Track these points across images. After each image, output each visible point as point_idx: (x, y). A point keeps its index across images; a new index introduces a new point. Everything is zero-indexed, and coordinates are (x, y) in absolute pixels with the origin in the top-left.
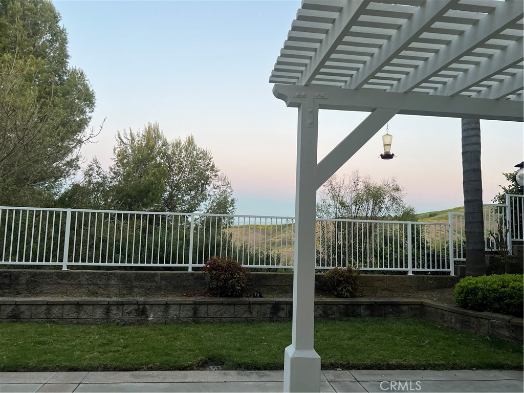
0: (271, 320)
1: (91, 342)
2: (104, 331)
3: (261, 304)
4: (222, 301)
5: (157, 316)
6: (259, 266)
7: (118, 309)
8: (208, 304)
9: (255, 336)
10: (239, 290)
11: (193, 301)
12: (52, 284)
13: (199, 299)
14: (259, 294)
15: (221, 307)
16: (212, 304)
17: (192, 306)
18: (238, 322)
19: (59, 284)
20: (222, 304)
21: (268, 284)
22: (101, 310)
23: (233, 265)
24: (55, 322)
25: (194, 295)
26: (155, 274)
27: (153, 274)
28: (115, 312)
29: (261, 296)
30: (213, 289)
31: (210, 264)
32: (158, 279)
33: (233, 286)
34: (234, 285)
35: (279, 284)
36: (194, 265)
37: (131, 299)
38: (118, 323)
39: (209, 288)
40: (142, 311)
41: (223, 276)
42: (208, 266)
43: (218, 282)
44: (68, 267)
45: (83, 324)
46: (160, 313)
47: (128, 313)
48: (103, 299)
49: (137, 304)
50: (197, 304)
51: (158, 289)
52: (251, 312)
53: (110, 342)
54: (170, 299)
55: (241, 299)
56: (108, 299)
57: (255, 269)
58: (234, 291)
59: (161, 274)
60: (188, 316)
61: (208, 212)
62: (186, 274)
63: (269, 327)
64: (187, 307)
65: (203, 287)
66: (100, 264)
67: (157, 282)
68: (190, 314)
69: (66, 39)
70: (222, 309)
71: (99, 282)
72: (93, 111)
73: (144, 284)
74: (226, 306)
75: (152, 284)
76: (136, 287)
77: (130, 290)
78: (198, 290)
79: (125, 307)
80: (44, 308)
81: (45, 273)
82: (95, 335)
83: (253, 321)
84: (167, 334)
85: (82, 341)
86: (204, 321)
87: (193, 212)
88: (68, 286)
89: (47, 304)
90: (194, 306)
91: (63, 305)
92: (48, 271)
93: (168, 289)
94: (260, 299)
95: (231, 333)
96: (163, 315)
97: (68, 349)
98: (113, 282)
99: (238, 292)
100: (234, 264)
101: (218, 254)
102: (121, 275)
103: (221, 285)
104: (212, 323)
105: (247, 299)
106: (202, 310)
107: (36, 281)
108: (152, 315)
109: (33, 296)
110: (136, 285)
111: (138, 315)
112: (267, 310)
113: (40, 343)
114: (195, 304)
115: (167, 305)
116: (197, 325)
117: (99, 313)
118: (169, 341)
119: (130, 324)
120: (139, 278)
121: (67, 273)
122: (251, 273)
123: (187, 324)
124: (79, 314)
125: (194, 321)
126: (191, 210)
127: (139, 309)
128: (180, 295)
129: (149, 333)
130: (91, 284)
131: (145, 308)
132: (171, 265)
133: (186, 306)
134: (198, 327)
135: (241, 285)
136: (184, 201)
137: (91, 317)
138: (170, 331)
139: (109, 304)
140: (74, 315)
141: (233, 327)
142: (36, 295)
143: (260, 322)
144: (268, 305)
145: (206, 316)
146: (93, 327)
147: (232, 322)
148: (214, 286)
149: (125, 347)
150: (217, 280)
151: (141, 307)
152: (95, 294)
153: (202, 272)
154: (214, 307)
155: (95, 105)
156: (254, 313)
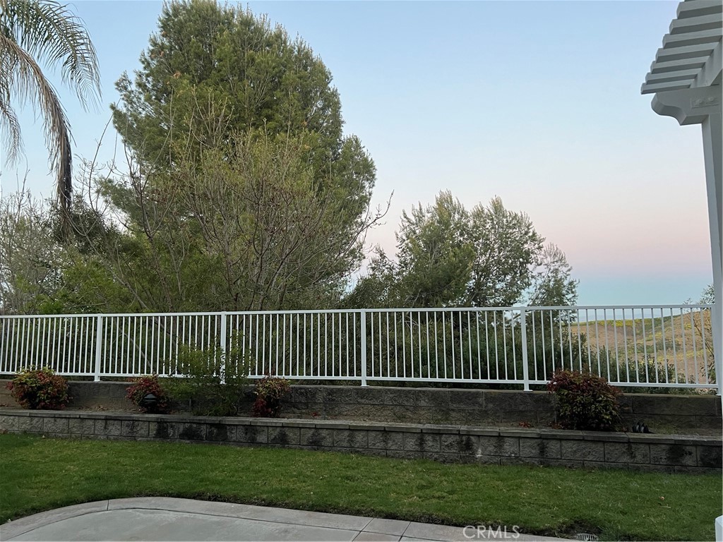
0: (669, 470)
1: (407, 482)
2: (420, 469)
3: (649, 444)
4: (583, 436)
5: (487, 453)
6: (638, 384)
7: (434, 440)
8: (561, 439)
9: (646, 493)
10: (608, 420)
11: (539, 434)
12: (351, 404)
13: (547, 431)
14: (643, 428)
15: (583, 445)
16: (566, 440)
17: (536, 440)
18: (612, 469)
19: (359, 403)
20: (583, 440)
21: (656, 412)
22: (414, 441)
23: (595, 382)
24: (360, 452)
25: (537, 425)
26: (477, 393)
27: (474, 393)
28: (431, 444)
29: (646, 431)
30: (564, 417)
31: (557, 380)
32: (481, 400)
33: (598, 415)
34: (600, 412)
35: (676, 413)
36: (532, 382)
37: (450, 427)
38: (436, 459)
39: (558, 416)
40: (466, 444)
41: (579, 399)
42: (555, 383)
43: (572, 408)
44: (369, 382)
45: (392, 457)
46: (491, 448)
47: (447, 446)
48: (414, 426)
49: (459, 433)
50: (544, 439)
51: (484, 414)
52: (632, 456)
53: (430, 485)
54: (503, 429)
55: (613, 434)
56: (420, 426)
57: (630, 389)
58: (601, 420)
59: (486, 393)
60: (531, 455)
61: (534, 304)
62: (521, 394)
63: (667, 480)
64: (529, 442)
65: (549, 414)
66: (405, 379)
67: (481, 405)
68: (535, 452)
69: (338, 103)
70: (584, 448)
71: (406, 403)
72: (373, 186)
73: (463, 406)
74: (589, 444)
75: (474, 408)
76: (453, 410)
77: (446, 415)
78: (542, 419)
79: (443, 438)
80: (346, 433)
81: (343, 390)
82: (410, 474)
83: (638, 469)
84: (506, 479)
85: (396, 480)
86: (557, 463)
87: (512, 304)
88: (370, 407)
89: (349, 429)
90: (539, 441)
91: (368, 431)
92: (345, 387)
93: (498, 414)
94: (647, 436)
95: (605, 486)
96: (496, 452)
97: (381, 489)
98: (423, 403)
99: (608, 423)
100: (595, 379)
101: (567, 365)
102: (433, 393)
103: (579, 412)
104: (570, 467)
105: (623, 435)
106: (553, 447)
107: (334, 400)
108: (480, 451)
109: (332, 419)
110: (453, 408)
111: (461, 449)
112: (662, 453)
113: (347, 478)
114: (540, 438)
115: (500, 438)
116: (548, 469)
117: (411, 444)
118: (510, 490)
119: (452, 462)
120: (456, 398)
121: (368, 390)
122: (625, 394)
123: (532, 467)
124: (387, 444)
125: (542, 463)
126: (508, 303)
127: (462, 441)
128: (515, 424)
129: (479, 475)
130: (396, 405)
131: (469, 440)
132: (498, 381)
133: (528, 440)
134: (549, 473)
135: (611, 413)
136: (497, 290)
137: (402, 448)
138: (509, 476)
139: (422, 432)
140: (381, 445)
141: (606, 477)
142: (335, 417)
143: (649, 471)
144: (663, 446)
145: (559, 457)
146: (406, 462)
147: (602, 469)
148: (568, 413)
149: (452, 492)
150: (570, 404)
151: (464, 438)
152: (402, 418)
153: (545, 392)
154: (570, 444)
155: (376, 177)
156: (639, 458)
